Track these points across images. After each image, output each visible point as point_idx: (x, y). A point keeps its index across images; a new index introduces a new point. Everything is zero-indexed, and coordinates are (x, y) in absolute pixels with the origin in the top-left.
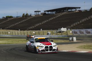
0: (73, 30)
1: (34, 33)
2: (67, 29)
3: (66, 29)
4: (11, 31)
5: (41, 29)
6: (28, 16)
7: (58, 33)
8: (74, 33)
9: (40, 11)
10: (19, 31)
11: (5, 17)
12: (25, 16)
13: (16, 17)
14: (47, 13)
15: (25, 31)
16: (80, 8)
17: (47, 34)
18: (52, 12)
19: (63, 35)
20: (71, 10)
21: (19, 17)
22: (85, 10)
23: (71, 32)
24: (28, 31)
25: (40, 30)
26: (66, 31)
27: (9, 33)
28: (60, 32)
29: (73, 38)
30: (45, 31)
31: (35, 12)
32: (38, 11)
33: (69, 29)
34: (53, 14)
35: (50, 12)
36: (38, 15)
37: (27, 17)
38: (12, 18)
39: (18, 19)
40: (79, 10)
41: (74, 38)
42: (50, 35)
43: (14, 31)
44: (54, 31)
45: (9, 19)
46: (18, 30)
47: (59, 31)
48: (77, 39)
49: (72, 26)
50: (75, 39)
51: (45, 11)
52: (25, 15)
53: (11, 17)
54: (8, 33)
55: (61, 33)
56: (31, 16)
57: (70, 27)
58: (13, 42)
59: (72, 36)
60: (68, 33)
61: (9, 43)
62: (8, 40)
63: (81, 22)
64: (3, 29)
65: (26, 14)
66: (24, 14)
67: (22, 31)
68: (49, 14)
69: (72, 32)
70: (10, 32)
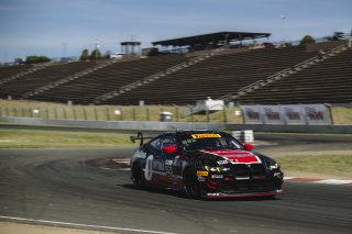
0: (244, 107)
1: (117, 112)
2: (226, 103)
3: (221, 102)
4: (43, 105)
5: (142, 103)
6: (100, 58)
7: (197, 117)
8: (247, 118)
9: (139, 44)
10: (69, 108)
11: (24, 59)
12: (91, 59)
13: (59, 60)
14: (161, 48)
15: (90, 108)
16: (267, 35)
17: (159, 117)
18: (178, 47)
19: (212, 122)
20: (238, 42)
21: (69, 59)
22: (286, 44)
23: (237, 113)
24: (97, 107)
25: (138, 104)
26: (220, 108)
27: (36, 111)
28: (203, 113)
29: (243, 133)
30: (153, 108)
31: (123, 44)
32: (133, 44)
33: (232, 104)
34: (182, 55)
35: (170, 48)
36: (133, 54)
37: (97, 62)
38: (47, 64)
39: (66, 67)
40: (266, 44)
41: (246, 132)
42: (169, 120)
43: (51, 106)
44: (185, 110)
45: (36, 67)
46: (65, 102)
47: (198, 108)
48: (256, 138)
49: (242, 93)
50: (249, 136)
51: (155, 44)
52: (90, 53)
53: (43, 60)
54: (31, 111)
55: (205, 117)
56: (108, 57)
57: (234, 97)
58: (47, 141)
59: (243, 127)
60: (229, 117)
61: (35, 144)
62: (32, 134)
63: (270, 81)
64: (16, 97)
65: (94, 52)
66: (85, 51)
67: (79, 108)
68: (167, 53)
69: (242, 115)
70: (38, 108)
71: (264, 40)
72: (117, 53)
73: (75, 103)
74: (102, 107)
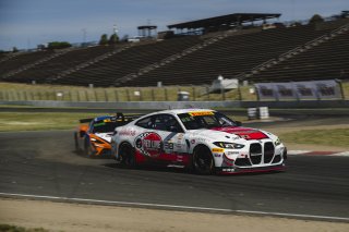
0: (257, 85)
1: (137, 93)
2: (241, 82)
3: (235, 81)
4: (67, 89)
5: (160, 83)
6: (118, 42)
7: (212, 96)
8: (261, 95)
9: (155, 27)
10: (91, 90)
11: (46, 45)
12: (110, 43)
13: (79, 45)
14: (176, 31)
15: (110, 90)
16: (278, 16)
17: (176, 97)
18: (192, 30)
19: (228, 101)
20: (250, 23)
21: (88, 44)
22: (296, 23)
23: (252, 91)
24: (118, 89)
25: (156, 85)
26: (235, 87)
27: (60, 95)
28: (218, 91)
29: (258, 110)
30: (170, 88)
31: (140, 28)
32: (149, 28)
33: (246, 82)
34: (196, 37)
35: (185, 30)
36: (150, 37)
37: (117, 46)
38: (68, 50)
39: (86, 52)
40: (276, 24)
41: (261, 108)
42: (187, 100)
43: (74, 90)
44: (201, 89)
45: (58, 53)
46: (87, 85)
47: (213, 87)
48: (271, 114)
49: (255, 72)
50: (264, 111)
51: (170, 27)
52: (108, 38)
53: (65, 45)
54: (54, 94)
55: (221, 96)
56: (126, 41)
57: (248, 75)
58: (71, 123)
59: (257, 105)
60: (244, 95)
61: (61, 126)
62: (57, 117)
63: (282, 59)
64: (40, 81)
65: (113, 37)
66: (104, 36)
67: (100, 90)
68: (182, 36)
69: (256, 93)
70: (61, 92)
71: (275, 20)
72: (135, 36)
73: (96, 86)
74: (122, 89)
